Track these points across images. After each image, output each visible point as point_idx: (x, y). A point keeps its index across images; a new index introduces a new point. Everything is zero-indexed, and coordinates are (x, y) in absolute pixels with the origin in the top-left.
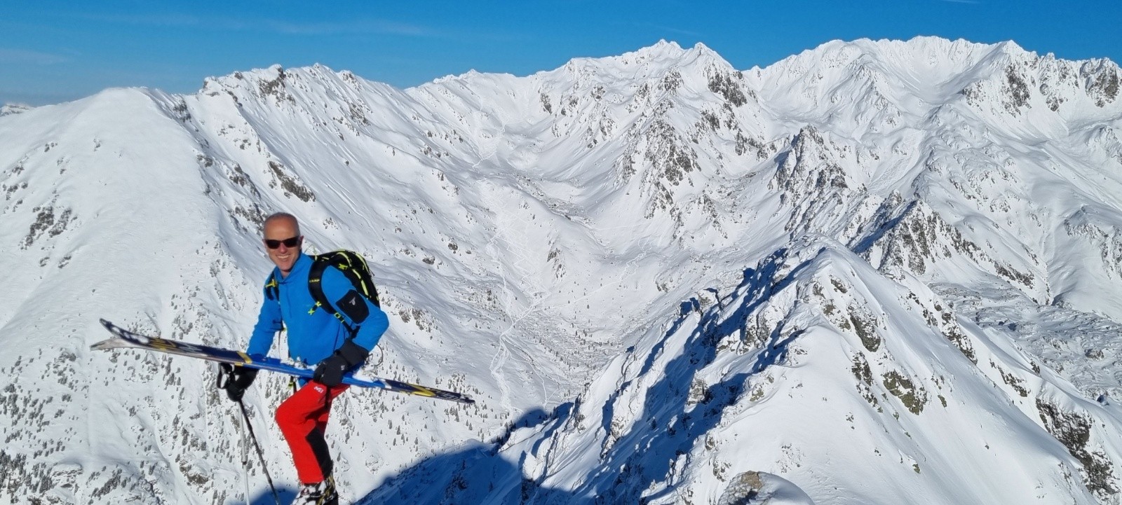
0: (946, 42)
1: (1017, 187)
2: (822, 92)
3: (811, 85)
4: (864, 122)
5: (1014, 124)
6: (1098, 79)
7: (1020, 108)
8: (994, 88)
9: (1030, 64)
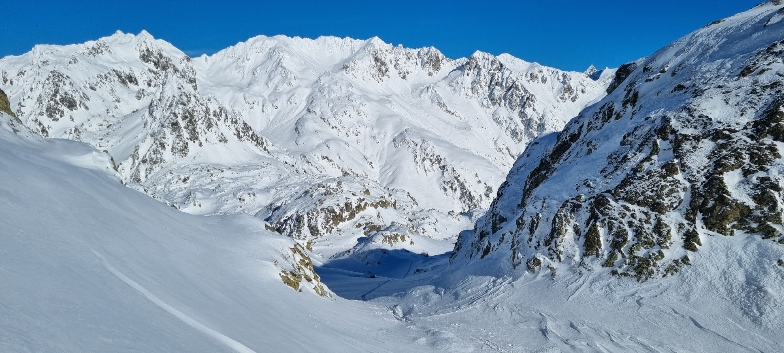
0: (338, 39)
1: (366, 120)
2: (249, 68)
3: (242, 65)
4: (271, 85)
5: (377, 87)
6: (428, 59)
7: (382, 78)
8: (366, 64)
9: (389, 51)
